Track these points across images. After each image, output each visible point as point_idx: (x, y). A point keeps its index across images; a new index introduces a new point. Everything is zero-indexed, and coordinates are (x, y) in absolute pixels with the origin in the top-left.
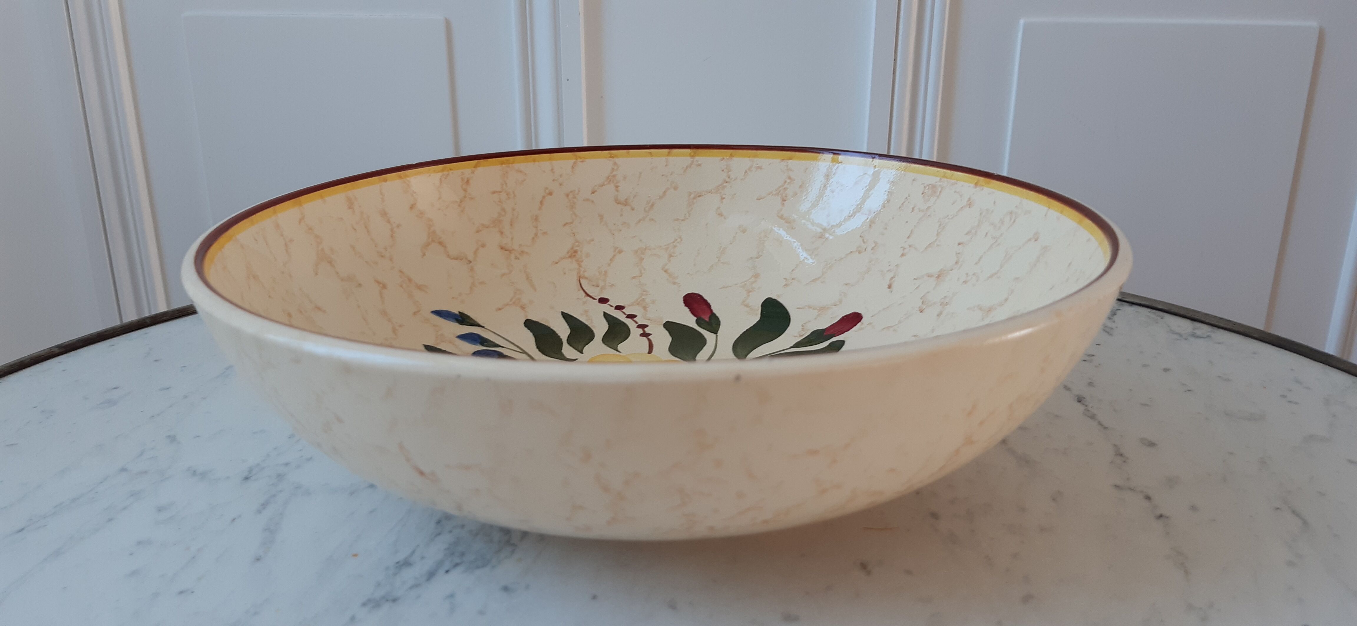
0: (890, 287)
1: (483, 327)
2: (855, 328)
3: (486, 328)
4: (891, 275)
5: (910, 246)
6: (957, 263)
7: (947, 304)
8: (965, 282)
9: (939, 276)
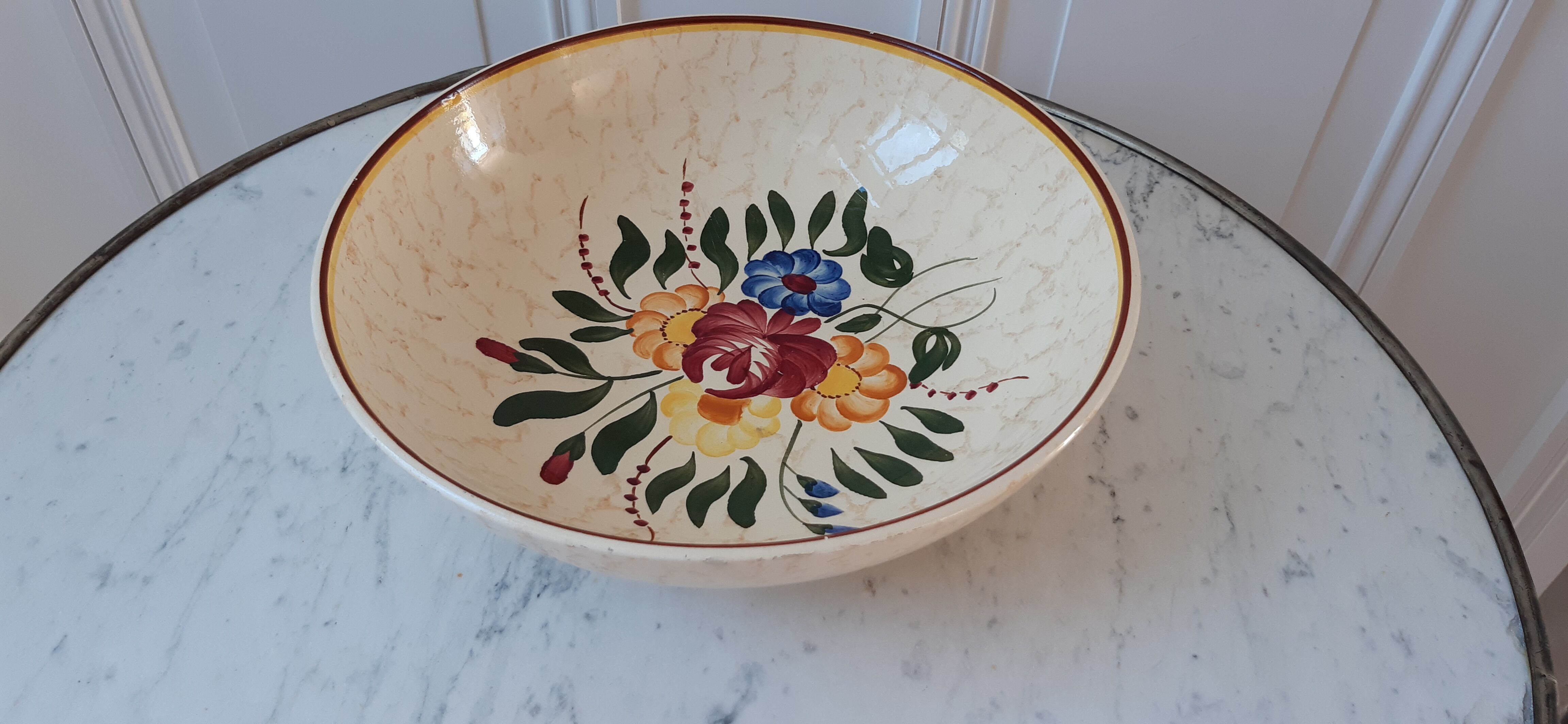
0: (439, 319)
1: (804, 524)
2: (497, 340)
3: (801, 522)
4: (425, 318)
5: (396, 295)
6: (417, 251)
7: (460, 261)
8: (439, 243)
9: (428, 270)
